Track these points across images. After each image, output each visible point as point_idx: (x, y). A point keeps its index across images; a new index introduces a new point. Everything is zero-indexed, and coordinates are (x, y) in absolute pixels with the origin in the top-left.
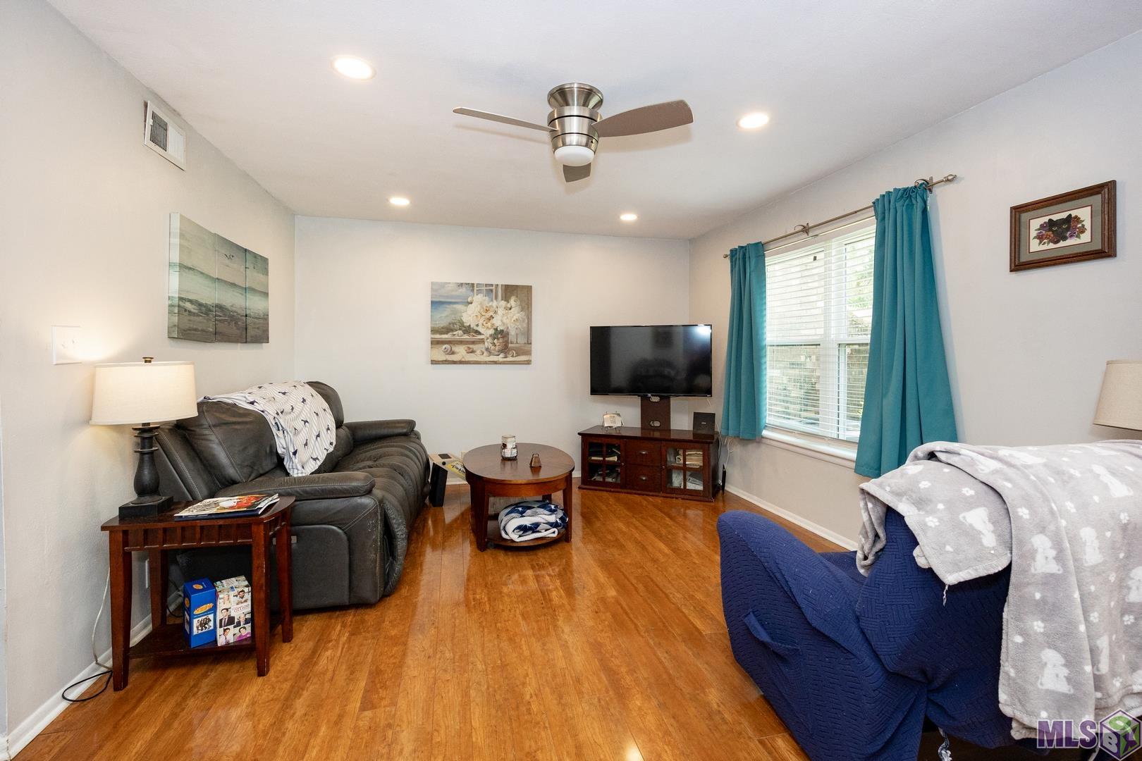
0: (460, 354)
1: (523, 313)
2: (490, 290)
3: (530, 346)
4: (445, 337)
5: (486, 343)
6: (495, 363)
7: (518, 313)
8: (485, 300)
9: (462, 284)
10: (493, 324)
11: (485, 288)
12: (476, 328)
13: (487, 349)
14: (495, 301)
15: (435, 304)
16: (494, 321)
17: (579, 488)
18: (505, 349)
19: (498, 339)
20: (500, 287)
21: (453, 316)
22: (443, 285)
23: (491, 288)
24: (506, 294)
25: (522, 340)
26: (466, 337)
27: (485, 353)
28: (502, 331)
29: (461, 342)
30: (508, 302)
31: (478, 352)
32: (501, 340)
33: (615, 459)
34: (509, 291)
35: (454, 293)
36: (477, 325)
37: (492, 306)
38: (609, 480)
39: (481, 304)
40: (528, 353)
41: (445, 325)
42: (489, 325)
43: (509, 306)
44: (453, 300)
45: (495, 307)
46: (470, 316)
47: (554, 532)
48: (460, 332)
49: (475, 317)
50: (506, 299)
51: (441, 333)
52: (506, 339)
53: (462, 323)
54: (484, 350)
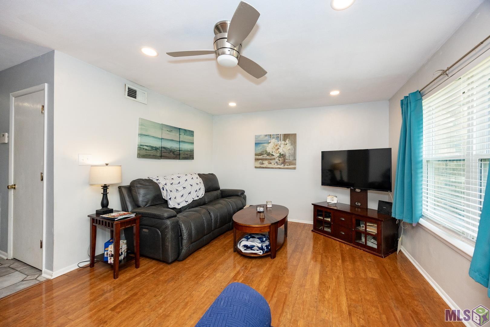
0: (265, 164)
1: (292, 146)
2: (278, 137)
3: (295, 161)
4: (260, 157)
5: (276, 160)
6: (280, 168)
7: (290, 146)
8: (276, 141)
9: (266, 135)
10: (279, 152)
11: (276, 136)
12: (272, 153)
13: (276, 162)
14: (280, 141)
15: (257, 144)
16: (279, 150)
17: (312, 231)
18: (284, 162)
19: (281, 158)
20: (282, 135)
21: (263, 149)
22: (259, 136)
23: (278, 136)
24: (284, 138)
25: (291, 158)
26: (268, 157)
27: (276, 164)
28: (283, 155)
29: (266, 159)
30: (285, 141)
31: (273, 164)
32: (282, 159)
33: (329, 220)
34: (286, 137)
35: (264, 139)
36: (273, 152)
37: (278, 144)
38: (326, 229)
39: (274, 143)
40: (295, 164)
41: (260, 152)
42: (277, 152)
43: (286, 143)
44: (264, 142)
45: (280, 144)
46: (269, 148)
47: (261, 252)
48: (266, 155)
49: (272, 149)
50: (285, 140)
51: (259, 156)
52: (284, 158)
53: (266, 151)
54: (275, 163)
